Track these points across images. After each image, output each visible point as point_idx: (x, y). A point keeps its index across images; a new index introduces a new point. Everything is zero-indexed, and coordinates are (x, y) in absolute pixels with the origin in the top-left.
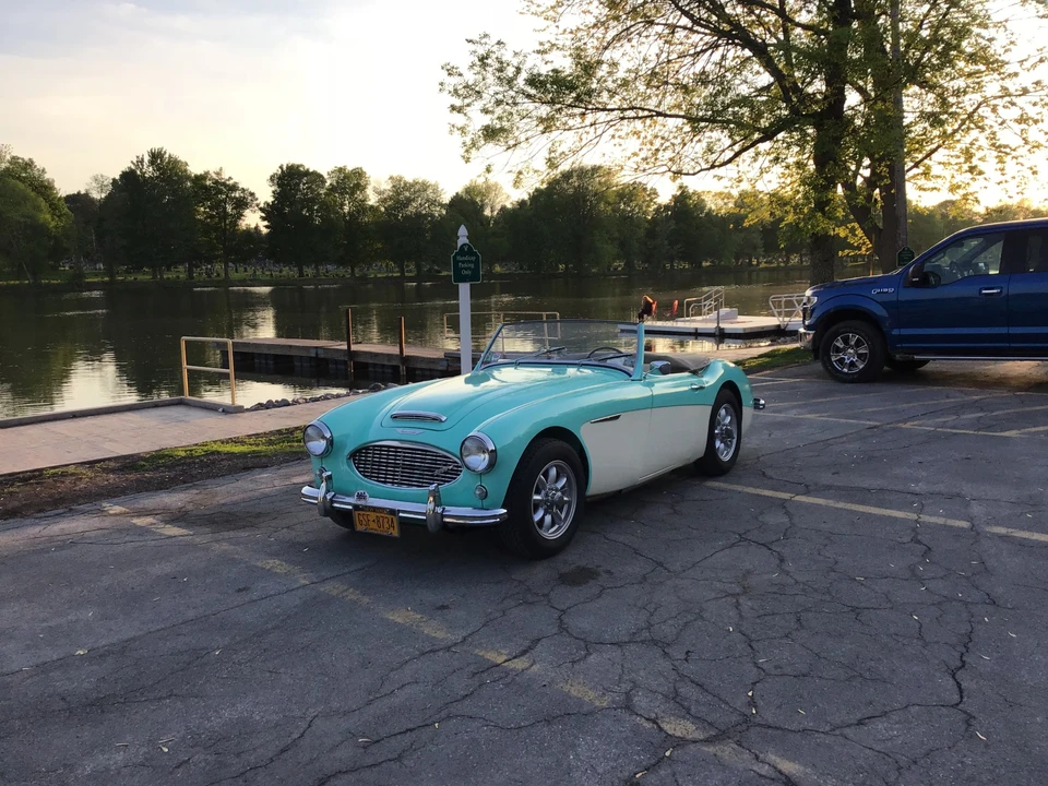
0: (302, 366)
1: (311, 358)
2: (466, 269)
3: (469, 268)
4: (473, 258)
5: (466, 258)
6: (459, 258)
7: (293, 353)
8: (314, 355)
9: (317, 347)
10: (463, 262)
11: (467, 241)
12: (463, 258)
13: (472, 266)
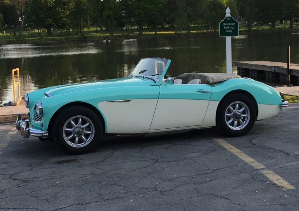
0: (269, 76)
1: (272, 72)
2: (229, 29)
3: (231, 29)
4: (234, 24)
5: (229, 24)
6: (224, 24)
7: (265, 69)
8: (273, 71)
9: (275, 67)
10: (227, 26)
11: (230, 15)
12: (227, 24)
13: (233, 28)
